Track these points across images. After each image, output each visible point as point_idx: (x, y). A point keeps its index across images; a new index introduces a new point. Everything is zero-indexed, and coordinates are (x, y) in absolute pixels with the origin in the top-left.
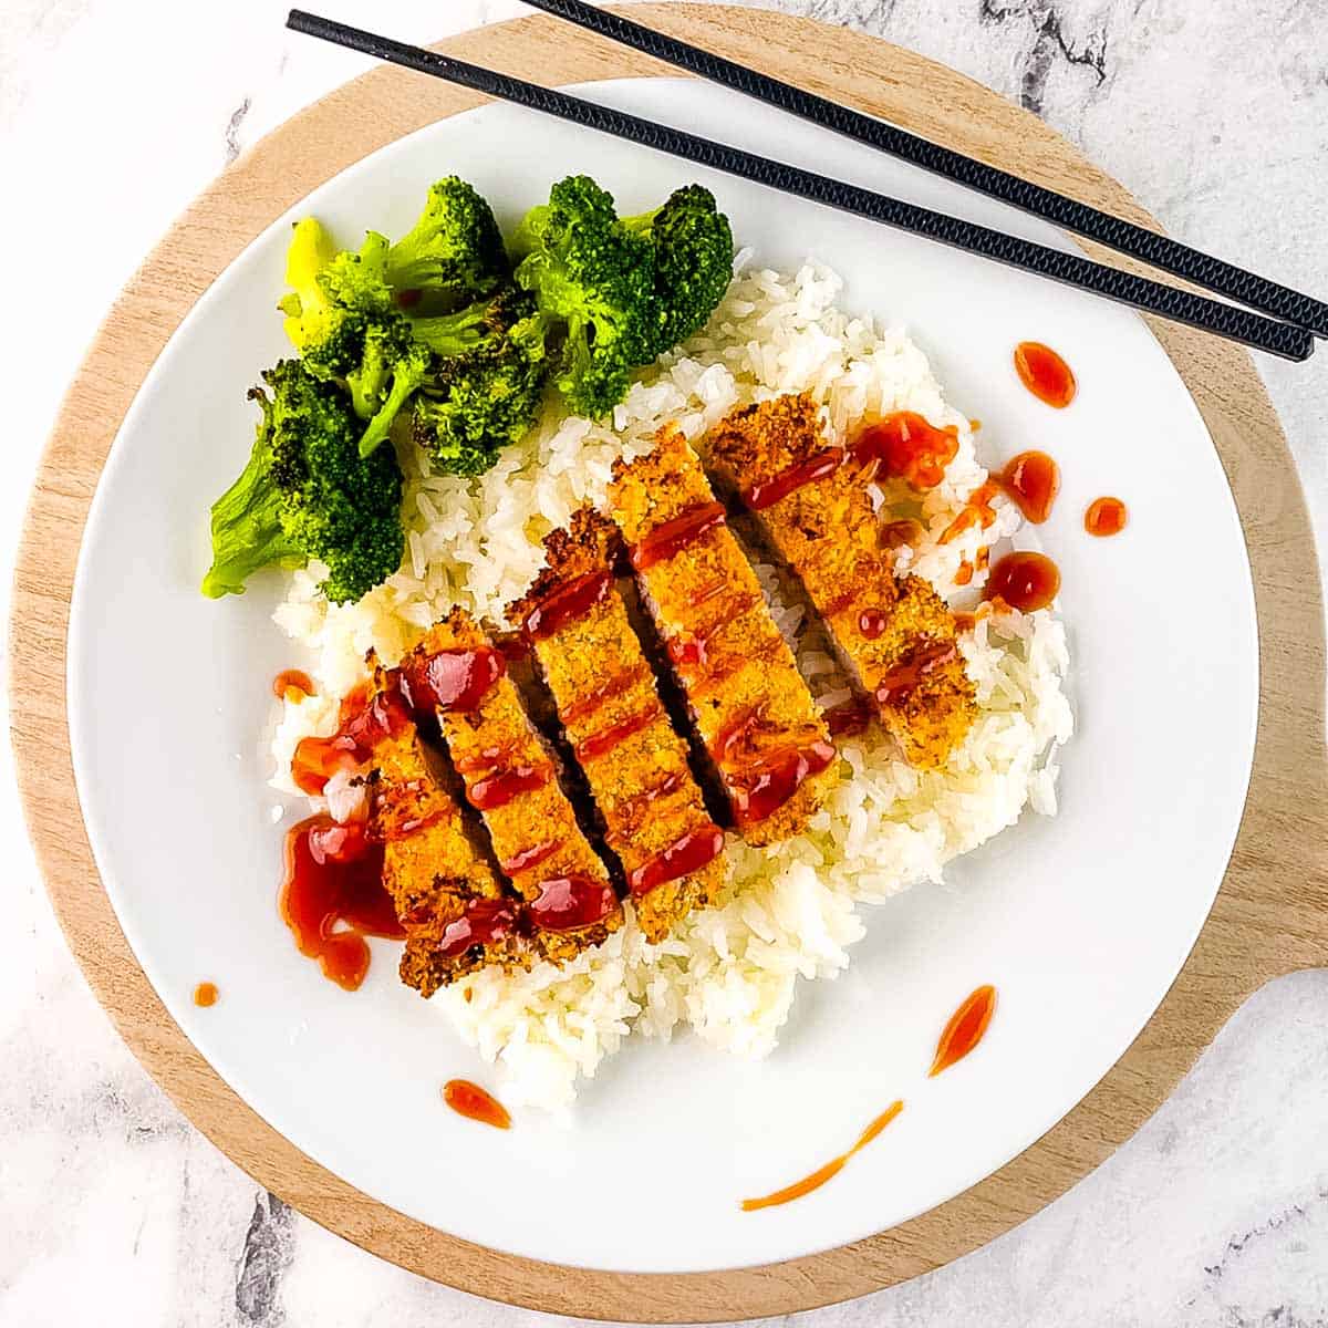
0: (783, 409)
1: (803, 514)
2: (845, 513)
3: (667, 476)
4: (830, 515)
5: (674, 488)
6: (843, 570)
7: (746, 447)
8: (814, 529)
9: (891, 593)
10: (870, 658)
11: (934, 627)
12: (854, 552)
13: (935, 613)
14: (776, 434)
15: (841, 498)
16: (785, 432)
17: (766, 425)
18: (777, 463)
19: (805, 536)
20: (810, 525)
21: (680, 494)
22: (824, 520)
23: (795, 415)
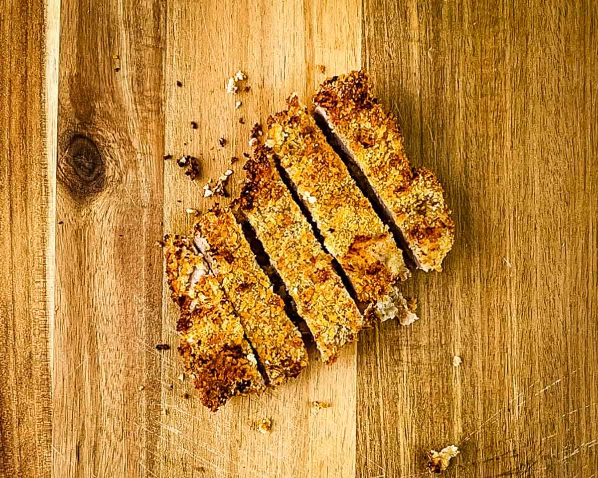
0: (351, 78)
1: (362, 134)
2: (384, 133)
3: (291, 119)
4: (376, 135)
5: (295, 125)
6: (384, 164)
7: (331, 99)
8: (368, 142)
9: (409, 175)
10: (399, 210)
11: (432, 192)
12: (389, 154)
13: (432, 185)
14: (347, 92)
15: (382, 126)
16: (351, 90)
17: (342, 87)
18: (348, 107)
19: (363, 146)
20: (366, 141)
21: (299, 127)
22: (373, 137)
23: (357, 82)
